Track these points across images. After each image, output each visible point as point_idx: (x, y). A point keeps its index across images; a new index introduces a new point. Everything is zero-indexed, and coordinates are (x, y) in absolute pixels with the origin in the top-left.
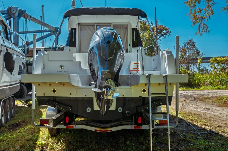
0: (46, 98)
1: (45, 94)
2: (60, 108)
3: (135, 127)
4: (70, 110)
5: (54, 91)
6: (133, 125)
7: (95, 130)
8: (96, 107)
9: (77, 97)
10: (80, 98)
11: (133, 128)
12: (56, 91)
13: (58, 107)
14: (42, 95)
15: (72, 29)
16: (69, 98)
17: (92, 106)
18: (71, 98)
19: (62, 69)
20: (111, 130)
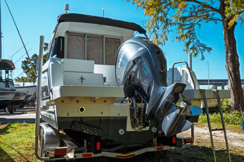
0: (70, 120)
1: (69, 114)
2: (89, 131)
3: (157, 149)
4: (100, 133)
5: (82, 110)
6: (156, 146)
7: (117, 156)
8: (129, 128)
9: (108, 117)
10: (112, 118)
11: (156, 150)
12: (84, 110)
13: (86, 131)
14: (66, 115)
15: (59, 38)
16: (99, 118)
17: (125, 128)
18: (102, 118)
19: (82, 82)
20: (134, 155)
